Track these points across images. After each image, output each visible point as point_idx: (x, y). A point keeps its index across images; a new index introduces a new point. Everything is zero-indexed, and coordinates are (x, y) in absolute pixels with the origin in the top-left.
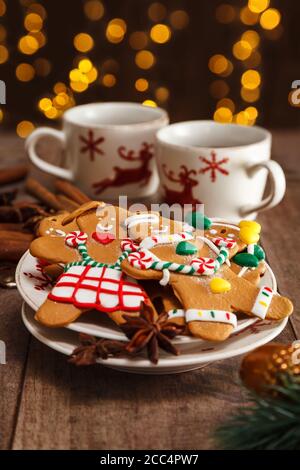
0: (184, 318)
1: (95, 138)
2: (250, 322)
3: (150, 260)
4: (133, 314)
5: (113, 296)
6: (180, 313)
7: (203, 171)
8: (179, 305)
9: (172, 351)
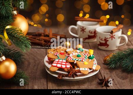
0: (79, 70)
1: (84, 28)
2: (92, 70)
3: (72, 58)
4: (68, 69)
5: (64, 65)
6: (78, 68)
7: (110, 38)
8: (78, 67)
9: (77, 76)
